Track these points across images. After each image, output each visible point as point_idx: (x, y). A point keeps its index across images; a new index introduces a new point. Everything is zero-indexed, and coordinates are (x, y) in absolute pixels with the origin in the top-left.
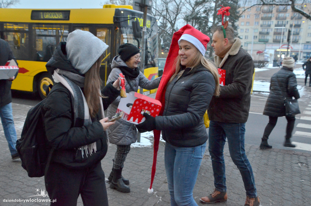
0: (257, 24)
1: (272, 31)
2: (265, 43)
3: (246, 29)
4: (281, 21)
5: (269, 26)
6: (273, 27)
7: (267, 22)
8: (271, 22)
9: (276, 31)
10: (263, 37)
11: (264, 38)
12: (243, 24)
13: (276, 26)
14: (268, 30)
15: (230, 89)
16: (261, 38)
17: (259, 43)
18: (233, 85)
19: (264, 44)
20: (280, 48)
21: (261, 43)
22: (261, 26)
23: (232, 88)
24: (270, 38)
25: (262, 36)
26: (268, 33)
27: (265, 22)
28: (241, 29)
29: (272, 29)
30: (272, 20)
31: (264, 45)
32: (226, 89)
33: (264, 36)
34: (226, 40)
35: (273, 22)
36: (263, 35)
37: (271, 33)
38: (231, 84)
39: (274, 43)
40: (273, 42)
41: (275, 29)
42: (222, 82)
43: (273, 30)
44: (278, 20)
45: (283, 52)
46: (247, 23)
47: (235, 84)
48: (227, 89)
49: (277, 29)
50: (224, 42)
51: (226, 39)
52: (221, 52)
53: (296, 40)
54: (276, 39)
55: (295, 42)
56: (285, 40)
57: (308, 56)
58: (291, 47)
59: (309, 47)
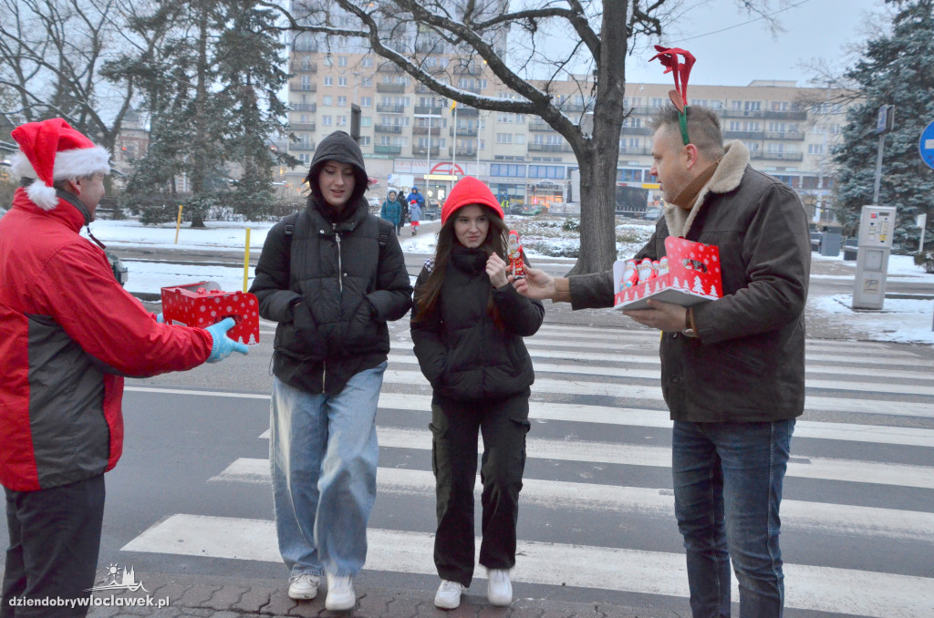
0: (368, 104)
1: (407, 123)
2: (392, 156)
3: (339, 117)
4: (429, 99)
5: (400, 109)
6: (409, 112)
7: (393, 100)
8: (403, 98)
9: (418, 124)
10: (386, 142)
11: (388, 143)
12: (328, 101)
13: (417, 110)
14: (397, 121)
15: (749, 302)
16: (380, 142)
17: (375, 156)
18: (756, 287)
19: (390, 159)
20: (431, 173)
21: (382, 156)
22: (379, 109)
23: (755, 299)
24: (406, 143)
25: (383, 138)
26: (397, 131)
27: (390, 99)
28: (325, 117)
29: (408, 119)
30: (406, 95)
31: (391, 162)
32: (735, 306)
33: (388, 138)
34: (691, 151)
35: (408, 98)
36: (386, 135)
37: (407, 130)
38: (747, 287)
39: (415, 158)
40: (413, 156)
41: (415, 118)
42: (713, 288)
43: (412, 122)
44: (422, 96)
45: (440, 184)
46: (340, 100)
47: (764, 284)
48: (738, 305)
49: (422, 119)
50: (686, 157)
51: (688, 148)
52: (681, 188)
53: (469, 151)
54: (421, 147)
55: (469, 156)
56: (444, 152)
57: (503, 193)
58: (460, 170)
59: (504, 170)
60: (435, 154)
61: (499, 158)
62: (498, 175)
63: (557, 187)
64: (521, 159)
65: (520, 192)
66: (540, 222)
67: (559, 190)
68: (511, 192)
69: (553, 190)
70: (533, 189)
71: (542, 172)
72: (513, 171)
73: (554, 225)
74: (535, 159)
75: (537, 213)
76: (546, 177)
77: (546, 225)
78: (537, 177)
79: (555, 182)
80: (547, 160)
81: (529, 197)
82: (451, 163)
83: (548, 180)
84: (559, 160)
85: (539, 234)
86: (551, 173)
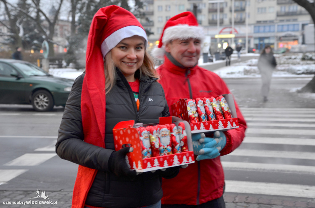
1: (205, 7)
9: (211, 6)
20: (219, 34)
24: (204, 18)
26: (199, 11)
37: (205, 11)
39: (210, 26)
41: (209, 3)
43: (207, 6)
45: (225, 40)
53: (241, 19)
54: (213, 19)
55: (241, 22)
56: (226, 21)
57: (261, 42)
58: (236, 31)
59: (262, 29)
60: (222, 23)
61: (259, 22)
62: (259, 32)
63: (295, 36)
64: (272, 22)
65: (272, 41)
66: (287, 57)
67: (296, 38)
68: (266, 41)
69: (293, 38)
70: (280, 39)
71: (285, 28)
72: (267, 29)
73: (295, 58)
74: (282, 21)
75: (283, 53)
76: (288, 30)
77: (290, 58)
78: (282, 31)
79: (293, 33)
80: (288, 20)
81: (278, 44)
82: (231, 28)
83: (289, 33)
84: (295, 20)
85: (288, 64)
86: (291, 28)
